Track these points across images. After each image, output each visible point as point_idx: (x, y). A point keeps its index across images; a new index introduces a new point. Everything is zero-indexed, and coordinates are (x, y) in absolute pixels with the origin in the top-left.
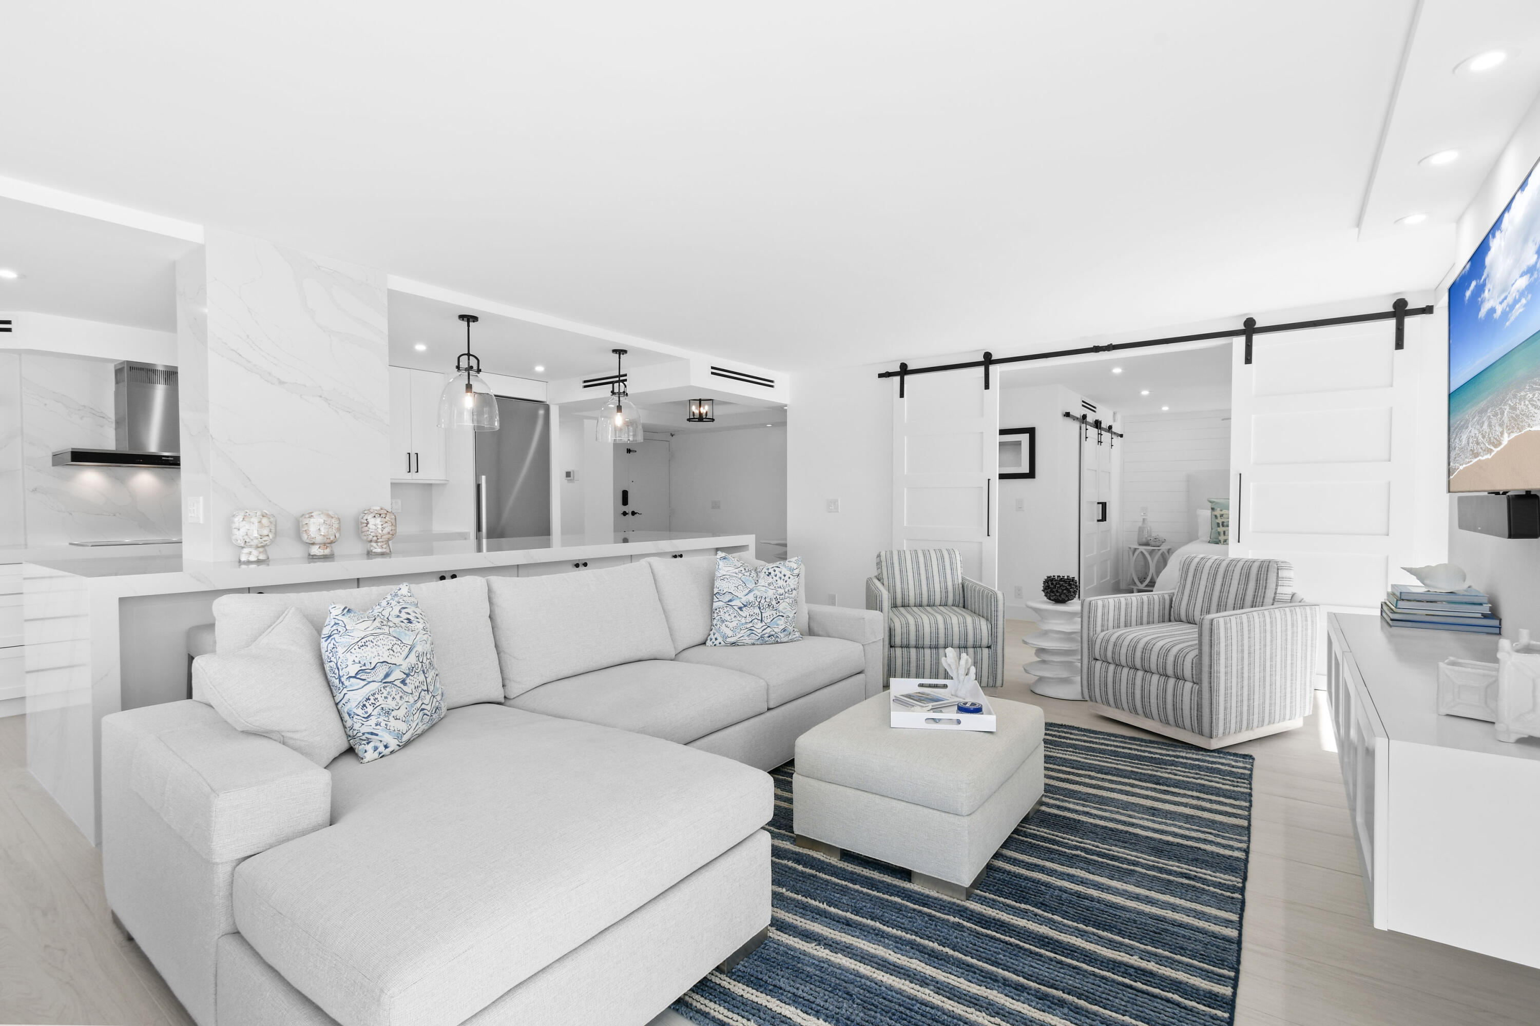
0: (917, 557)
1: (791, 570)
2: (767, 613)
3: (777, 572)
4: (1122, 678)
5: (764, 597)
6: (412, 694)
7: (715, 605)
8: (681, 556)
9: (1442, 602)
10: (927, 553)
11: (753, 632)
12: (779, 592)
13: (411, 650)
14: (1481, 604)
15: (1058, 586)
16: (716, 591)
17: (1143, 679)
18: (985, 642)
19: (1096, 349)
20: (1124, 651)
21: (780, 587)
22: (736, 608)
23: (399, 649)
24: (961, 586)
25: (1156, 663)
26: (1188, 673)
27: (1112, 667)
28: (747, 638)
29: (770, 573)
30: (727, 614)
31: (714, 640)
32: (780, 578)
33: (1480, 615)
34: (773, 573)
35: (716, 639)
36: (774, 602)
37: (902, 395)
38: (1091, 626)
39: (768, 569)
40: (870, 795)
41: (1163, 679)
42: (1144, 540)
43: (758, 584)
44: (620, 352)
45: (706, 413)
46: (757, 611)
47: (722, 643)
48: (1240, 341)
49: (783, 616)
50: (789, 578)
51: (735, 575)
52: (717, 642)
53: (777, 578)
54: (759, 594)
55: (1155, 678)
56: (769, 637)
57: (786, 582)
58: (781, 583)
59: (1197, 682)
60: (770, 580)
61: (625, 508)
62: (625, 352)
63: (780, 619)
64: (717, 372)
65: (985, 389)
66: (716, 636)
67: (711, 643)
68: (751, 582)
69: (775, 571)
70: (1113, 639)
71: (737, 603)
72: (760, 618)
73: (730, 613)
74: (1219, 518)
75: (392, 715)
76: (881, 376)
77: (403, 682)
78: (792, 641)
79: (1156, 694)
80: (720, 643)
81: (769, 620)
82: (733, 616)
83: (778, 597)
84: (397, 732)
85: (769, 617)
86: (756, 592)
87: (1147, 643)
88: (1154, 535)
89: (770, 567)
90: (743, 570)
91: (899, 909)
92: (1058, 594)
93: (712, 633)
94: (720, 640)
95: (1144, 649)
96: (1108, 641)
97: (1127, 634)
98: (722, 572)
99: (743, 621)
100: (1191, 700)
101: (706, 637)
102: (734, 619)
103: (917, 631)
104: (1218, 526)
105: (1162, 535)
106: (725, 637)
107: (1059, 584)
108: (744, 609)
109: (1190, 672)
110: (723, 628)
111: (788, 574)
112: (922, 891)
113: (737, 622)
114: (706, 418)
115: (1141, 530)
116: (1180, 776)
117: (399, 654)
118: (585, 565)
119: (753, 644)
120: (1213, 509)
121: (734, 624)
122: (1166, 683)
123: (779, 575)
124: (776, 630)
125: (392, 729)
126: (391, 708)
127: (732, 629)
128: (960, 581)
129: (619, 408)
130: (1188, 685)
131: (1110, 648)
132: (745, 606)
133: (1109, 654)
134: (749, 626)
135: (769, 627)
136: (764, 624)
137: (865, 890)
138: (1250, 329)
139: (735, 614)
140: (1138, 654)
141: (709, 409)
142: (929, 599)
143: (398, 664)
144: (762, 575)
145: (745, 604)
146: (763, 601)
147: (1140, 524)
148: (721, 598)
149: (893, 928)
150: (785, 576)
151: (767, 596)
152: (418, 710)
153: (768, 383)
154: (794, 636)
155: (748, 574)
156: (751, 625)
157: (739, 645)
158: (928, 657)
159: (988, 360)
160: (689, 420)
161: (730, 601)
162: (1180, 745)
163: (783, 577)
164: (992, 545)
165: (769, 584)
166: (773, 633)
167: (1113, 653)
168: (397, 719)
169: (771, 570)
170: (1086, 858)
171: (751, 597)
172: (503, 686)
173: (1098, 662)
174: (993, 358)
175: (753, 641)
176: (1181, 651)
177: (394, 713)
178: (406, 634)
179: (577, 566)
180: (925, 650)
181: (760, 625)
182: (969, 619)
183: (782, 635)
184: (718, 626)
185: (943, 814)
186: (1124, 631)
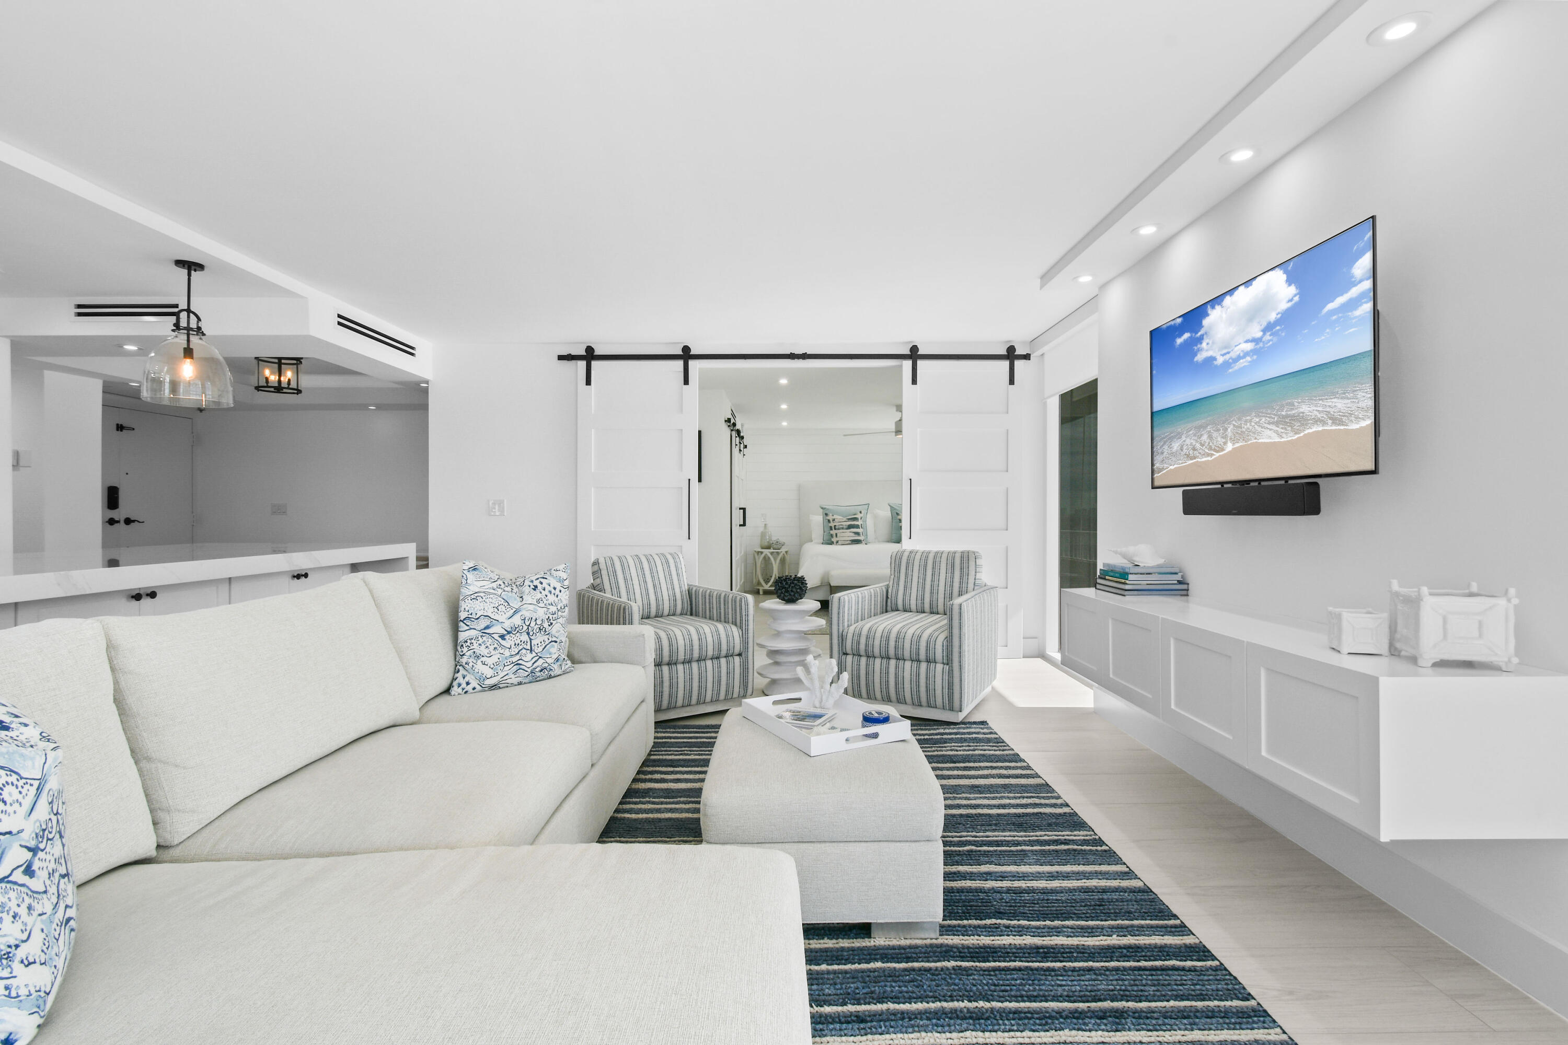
0: (641, 563)
1: (561, 581)
2: (538, 639)
3: (545, 585)
4: (875, 668)
5: (534, 618)
6: (45, 892)
7: (462, 636)
8: (306, 575)
9: (1155, 573)
10: (650, 558)
11: (522, 667)
12: (550, 611)
13: (39, 790)
14: (1176, 573)
15: (792, 585)
16: (463, 615)
17: (897, 667)
18: (737, 651)
19: (792, 356)
20: (877, 643)
21: (552, 605)
22: (496, 636)
23: (16, 795)
24: (687, 592)
25: (909, 649)
26: (939, 655)
27: (863, 660)
28: (513, 676)
29: (536, 587)
30: (483, 646)
31: (464, 685)
32: (550, 592)
33: (1176, 582)
34: (540, 586)
35: (468, 684)
36: (546, 625)
37: (588, 382)
38: (841, 622)
39: (532, 581)
40: (818, 845)
41: (915, 664)
42: (766, 544)
43: (524, 602)
44: (191, 266)
45: (289, 380)
46: (525, 637)
47: (478, 688)
48: (907, 364)
49: (556, 642)
50: (560, 591)
51: (493, 591)
52: (469, 688)
53: (546, 592)
54: (527, 615)
55: (908, 664)
56: (541, 671)
57: (557, 596)
58: (551, 598)
59: (948, 661)
60: (539, 596)
61: (114, 514)
62: (200, 267)
63: (553, 646)
64: (345, 322)
65: (684, 384)
66: (467, 679)
67: (460, 690)
68: (515, 599)
69: (541, 583)
70: (865, 632)
71: (497, 629)
72: (529, 647)
73: (488, 644)
74: (831, 522)
75: (18, 959)
76: (561, 358)
77: (29, 871)
78: (565, 673)
79: (909, 679)
80: (474, 689)
81: (540, 649)
82: (492, 648)
83: (551, 618)
84: (35, 994)
85: (540, 644)
86: (523, 612)
87: (899, 633)
88: (774, 539)
89: (534, 578)
90: (502, 584)
91: (893, 975)
92: (792, 594)
93: (459, 675)
94: (474, 683)
95: (897, 638)
96: (860, 635)
97: (880, 623)
98: (473, 589)
99: (507, 653)
100: (943, 679)
101: (449, 682)
102: (493, 652)
103: (670, 645)
104: (831, 529)
105: (782, 540)
106: (482, 679)
107: (793, 583)
108: (507, 637)
109: (942, 655)
110: (479, 667)
111: (558, 586)
112: (891, 943)
113: (499, 656)
114: (288, 388)
115: (763, 535)
116: (960, 751)
117: (16, 805)
118: (153, 595)
119: (520, 684)
120: (826, 514)
121: (494, 659)
122: (919, 668)
123: (548, 588)
124: (549, 661)
125: (23, 992)
126: (13, 942)
127: (492, 666)
128: (687, 588)
129: (188, 352)
130: (939, 667)
131: (863, 641)
132: (509, 633)
133: (862, 647)
134: (515, 659)
135: (540, 657)
136: (534, 654)
137: (836, 967)
138: (914, 355)
139: (496, 646)
140: (892, 644)
141: (292, 376)
142: (657, 609)
143: (14, 831)
144: (526, 589)
145: (509, 630)
146: (533, 624)
147: (761, 529)
148: (473, 625)
149: (910, 1003)
150: (555, 589)
151: (537, 617)
152: (62, 924)
153: (408, 349)
154: (567, 666)
155: (509, 589)
156: (518, 657)
157: (500, 688)
158: (681, 674)
159: (686, 355)
160: (258, 388)
161: (487, 627)
162: (932, 723)
163: (553, 591)
164: (692, 548)
165: (538, 601)
166: (546, 665)
167: (867, 645)
168: (30, 964)
169: (537, 583)
170: (980, 851)
171: (517, 620)
172: (155, 823)
173: (848, 656)
174: (692, 353)
175: (519, 680)
176: (931, 636)
177: (20, 953)
178: (22, 755)
179: (137, 597)
180: (678, 666)
181: (529, 656)
182: (720, 626)
183: (556, 666)
184: (471, 664)
185: (913, 844)
186: (874, 622)
